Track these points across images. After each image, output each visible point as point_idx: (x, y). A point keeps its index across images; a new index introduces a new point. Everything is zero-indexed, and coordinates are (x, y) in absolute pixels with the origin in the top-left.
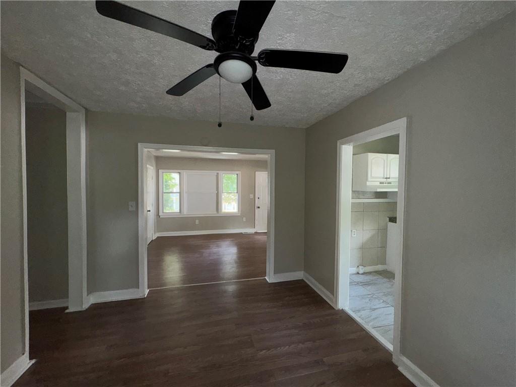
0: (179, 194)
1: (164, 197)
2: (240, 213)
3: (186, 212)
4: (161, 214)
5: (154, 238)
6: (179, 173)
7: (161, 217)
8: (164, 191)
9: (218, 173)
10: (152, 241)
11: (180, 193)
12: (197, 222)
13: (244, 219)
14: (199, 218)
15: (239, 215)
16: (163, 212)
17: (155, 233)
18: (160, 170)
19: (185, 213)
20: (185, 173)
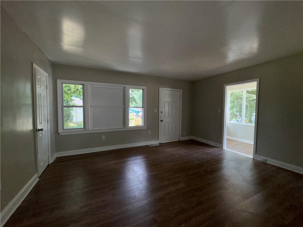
0: (82, 108)
1: (65, 112)
2: (146, 126)
3: (90, 127)
4: (60, 131)
5: (51, 161)
6: (83, 85)
7: (60, 134)
8: (64, 105)
9: (124, 87)
10: (48, 165)
11: (84, 107)
12: (104, 137)
13: (149, 132)
14: (105, 133)
15: (145, 128)
16: (63, 129)
17: (52, 153)
18: (58, 80)
19: (90, 129)
20: (90, 85)
